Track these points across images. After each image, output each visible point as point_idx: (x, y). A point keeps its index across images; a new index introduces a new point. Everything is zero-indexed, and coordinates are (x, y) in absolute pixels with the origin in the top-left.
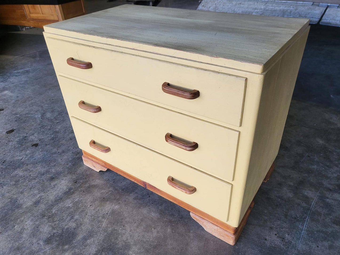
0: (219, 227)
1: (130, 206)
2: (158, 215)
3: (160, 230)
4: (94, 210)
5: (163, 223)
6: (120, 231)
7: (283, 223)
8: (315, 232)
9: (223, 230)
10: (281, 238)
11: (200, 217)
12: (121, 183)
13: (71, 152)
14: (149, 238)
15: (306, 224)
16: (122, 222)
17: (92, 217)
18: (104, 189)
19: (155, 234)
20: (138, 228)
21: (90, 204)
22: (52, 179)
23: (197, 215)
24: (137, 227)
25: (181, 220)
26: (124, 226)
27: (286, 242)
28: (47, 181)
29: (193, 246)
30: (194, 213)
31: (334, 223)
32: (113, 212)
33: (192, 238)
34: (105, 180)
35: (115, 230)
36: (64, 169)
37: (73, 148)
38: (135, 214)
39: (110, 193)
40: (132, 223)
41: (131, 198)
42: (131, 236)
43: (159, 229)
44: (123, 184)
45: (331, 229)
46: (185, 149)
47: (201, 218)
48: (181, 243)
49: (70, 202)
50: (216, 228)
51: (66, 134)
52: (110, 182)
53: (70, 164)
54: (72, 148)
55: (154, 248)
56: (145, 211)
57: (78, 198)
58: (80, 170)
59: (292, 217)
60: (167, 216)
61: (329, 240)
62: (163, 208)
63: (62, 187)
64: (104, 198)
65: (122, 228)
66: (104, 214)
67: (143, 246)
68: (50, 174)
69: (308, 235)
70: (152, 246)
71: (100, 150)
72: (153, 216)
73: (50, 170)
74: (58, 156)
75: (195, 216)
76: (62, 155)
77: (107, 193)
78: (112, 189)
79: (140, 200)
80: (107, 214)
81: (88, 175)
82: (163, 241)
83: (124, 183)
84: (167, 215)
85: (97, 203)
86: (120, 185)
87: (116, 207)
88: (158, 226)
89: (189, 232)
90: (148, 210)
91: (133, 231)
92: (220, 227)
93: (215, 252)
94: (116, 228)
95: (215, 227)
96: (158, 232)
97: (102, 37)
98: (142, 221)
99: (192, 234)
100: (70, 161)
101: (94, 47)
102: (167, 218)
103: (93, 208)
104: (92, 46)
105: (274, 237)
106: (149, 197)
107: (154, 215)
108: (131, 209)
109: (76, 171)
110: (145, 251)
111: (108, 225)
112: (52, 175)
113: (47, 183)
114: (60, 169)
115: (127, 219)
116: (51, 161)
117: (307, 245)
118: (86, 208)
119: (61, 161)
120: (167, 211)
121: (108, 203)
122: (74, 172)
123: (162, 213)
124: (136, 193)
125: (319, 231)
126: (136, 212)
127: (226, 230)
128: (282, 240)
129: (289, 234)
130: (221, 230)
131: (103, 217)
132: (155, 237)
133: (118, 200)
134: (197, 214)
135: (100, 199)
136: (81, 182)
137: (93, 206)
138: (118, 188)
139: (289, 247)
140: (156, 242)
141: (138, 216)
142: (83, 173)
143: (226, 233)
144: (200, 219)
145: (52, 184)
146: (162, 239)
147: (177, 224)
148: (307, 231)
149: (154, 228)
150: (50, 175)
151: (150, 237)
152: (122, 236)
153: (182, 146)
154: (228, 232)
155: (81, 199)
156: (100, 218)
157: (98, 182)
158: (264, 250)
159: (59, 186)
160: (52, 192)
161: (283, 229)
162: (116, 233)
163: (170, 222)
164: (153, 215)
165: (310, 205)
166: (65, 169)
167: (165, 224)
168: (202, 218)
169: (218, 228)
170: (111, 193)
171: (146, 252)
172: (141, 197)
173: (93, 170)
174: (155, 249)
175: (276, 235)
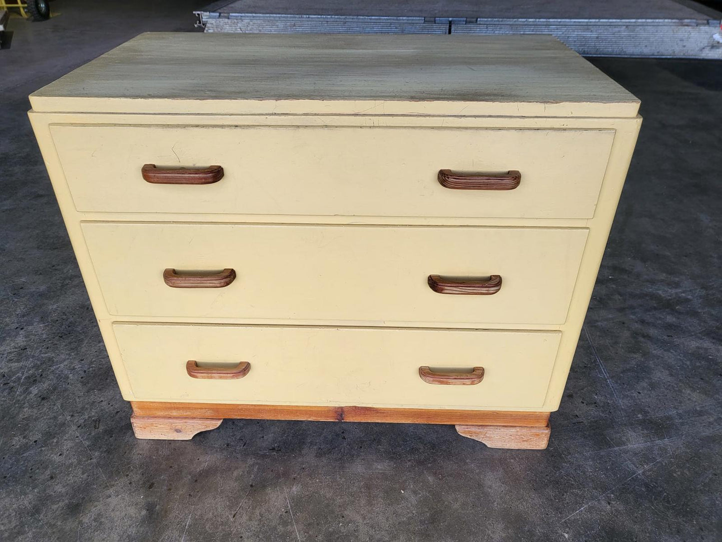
0: (518, 426)
1: (321, 474)
2: (388, 463)
3: (415, 486)
4: (250, 520)
5: (410, 471)
6: (342, 529)
7: (577, 381)
8: (622, 375)
9: (528, 429)
10: (592, 404)
11: (477, 425)
12: (262, 439)
13: (74, 428)
14: (408, 511)
15: (604, 369)
16: (333, 512)
17: (260, 537)
18: (237, 468)
19: (413, 499)
20: (372, 505)
21: (231, 514)
22: (74, 509)
23: (470, 425)
24: (370, 503)
25: (434, 451)
26: (343, 517)
27: (603, 407)
28: (65, 519)
29: (490, 483)
30: (464, 423)
31: (629, 352)
32: (298, 503)
33: (477, 471)
34: (222, 450)
35: (331, 534)
36: (91, 471)
37: (72, 416)
38: (345, 484)
39: (255, 470)
40: (354, 502)
41: (309, 457)
42: (372, 527)
43: (412, 487)
44: (270, 440)
45: (634, 362)
46: (487, 292)
47: (480, 427)
48: (468, 488)
49: (176, 534)
50: (514, 430)
51: (16, 392)
52: (238, 448)
53: (97, 454)
54: (69, 418)
55: (432, 523)
56: (358, 468)
57: (190, 516)
58: (136, 456)
59: (581, 368)
60: (406, 456)
61: (643, 378)
62: (386, 446)
63: (123, 514)
64: (252, 486)
65: (343, 522)
66: (281, 515)
67: (410, 532)
68: (59, 501)
69: (617, 383)
70: (426, 522)
71: (229, 375)
72: (381, 470)
73: (49, 492)
74: (41, 450)
75: (467, 428)
76: (54, 444)
77: (249, 472)
78: (253, 459)
79: (330, 452)
80: (286, 512)
81: (170, 457)
82: (435, 502)
83: (270, 437)
84: (404, 456)
85: (243, 502)
86: (264, 445)
87: (294, 489)
88: (405, 481)
89: (466, 463)
90: (362, 463)
91: (369, 515)
92: (520, 427)
93: (529, 472)
94: (330, 529)
95: (512, 430)
96: (415, 492)
97: (261, 99)
98: (369, 489)
99: (473, 466)
100: (93, 447)
101: (236, 126)
102: (409, 461)
103: (245, 518)
104: (230, 126)
105: (584, 407)
106: (344, 438)
107: (382, 467)
108: (328, 478)
109: (129, 463)
110: (421, 538)
111: (307, 533)
112: (67, 501)
113: (70, 524)
114: (77, 477)
115: (339, 500)
116: (30, 471)
117: (627, 398)
118: (230, 527)
119: (62, 458)
120: (399, 449)
121: (269, 490)
122: (127, 467)
123: (392, 455)
124: (311, 443)
125: (623, 372)
126: (343, 479)
127: (532, 427)
128: (596, 406)
129: (596, 394)
130: (524, 431)
131: (285, 523)
132: (416, 503)
133: (286, 474)
134: (470, 423)
135: (245, 492)
136: (164, 480)
137: (240, 514)
138: (265, 452)
139: (611, 411)
140: (427, 512)
141: (354, 483)
142: (150, 457)
143: (534, 431)
144: (479, 429)
145: (86, 520)
146: (433, 500)
147: (435, 460)
148: (612, 377)
149: (403, 490)
150: (61, 504)
151: (408, 508)
152: (357, 537)
153: (479, 289)
154: (536, 427)
155: (198, 514)
156: (281, 529)
157: (207, 460)
158: (587, 433)
159: (112, 513)
160: (105, 536)
161: (585, 390)
162: (338, 538)
163: (420, 463)
164: (379, 467)
165: (587, 340)
166: (93, 472)
167: (414, 471)
168: (481, 425)
169: (518, 429)
170: (258, 469)
171: (424, 539)
172: (328, 446)
173: (172, 442)
174: (435, 524)
175: (583, 403)
